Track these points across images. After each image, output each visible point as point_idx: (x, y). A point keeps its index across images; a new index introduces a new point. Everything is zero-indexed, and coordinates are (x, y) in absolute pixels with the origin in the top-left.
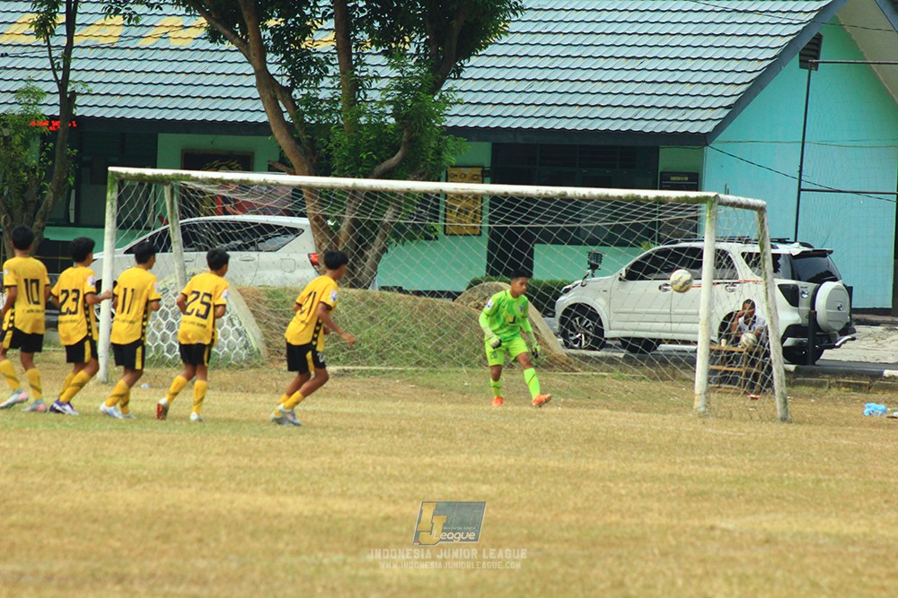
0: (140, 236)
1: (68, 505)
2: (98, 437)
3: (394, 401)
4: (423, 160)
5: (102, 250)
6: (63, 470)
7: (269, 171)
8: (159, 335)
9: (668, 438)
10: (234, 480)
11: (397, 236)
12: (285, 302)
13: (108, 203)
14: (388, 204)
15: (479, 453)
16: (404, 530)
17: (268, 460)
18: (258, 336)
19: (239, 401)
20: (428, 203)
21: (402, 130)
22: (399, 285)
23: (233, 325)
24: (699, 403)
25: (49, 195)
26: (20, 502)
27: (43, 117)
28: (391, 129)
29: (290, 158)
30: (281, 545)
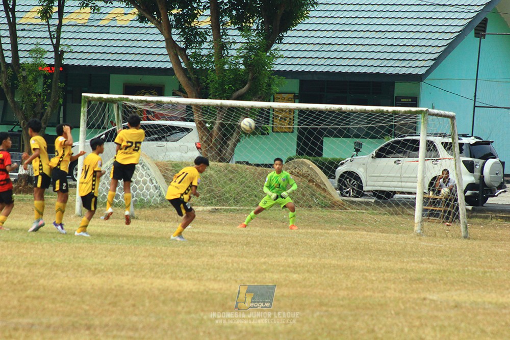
0: (100, 133)
1: (59, 285)
2: (76, 247)
4: (261, 90)
5: (79, 141)
6: (56, 266)
7: (173, 96)
9: (399, 248)
10: (153, 271)
11: (245, 133)
13: (82, 114)
14: (241, 115)
15: (292, 256)
17: (172, 260)
19: (156, 226)
20: (263, 114)
21: (249, 72)
22: (247, 161)
23: (153, 183)
24: (417, 228)
25: (48, 109)
26: (32, 284)
27: (45, 65)
28: (242, 72)
29: (185, 89)
30: (180, 308)
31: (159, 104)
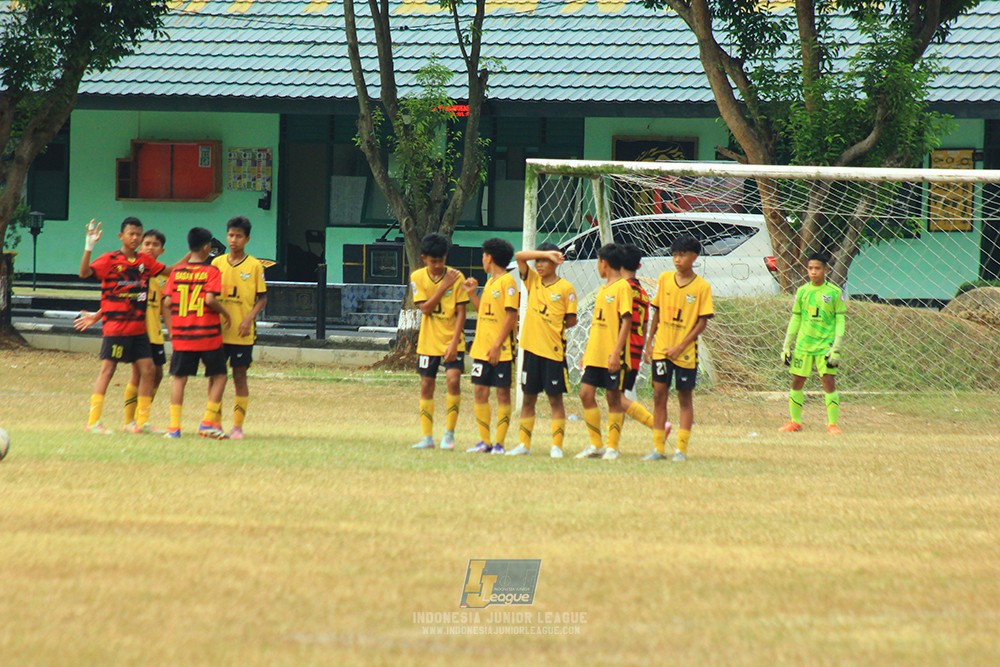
0: (564, 240)
2: (518, 479)
3: (869, 433)
4: (901, 142)
6: (478, 519)
7: (717, 159)
10: (679, 528)
11: (870, 235)
12: (737, 315)
13: (526, 202)
14: (859, 196)
15: (973, 493)
16: (882, 586)
17: (719, 504)
18: (707, 356)
20: (907, 193)
21: (876, 106)
22: (874, 292)
25: (458, 193)
26: (428, 557)
27: (450, 101)
28: (862, 106)
29: (742, 144)
30: (735, 605)
31: (687, 178)
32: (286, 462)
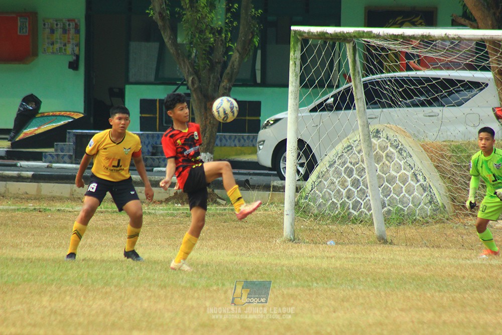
0: (323, 94)
5: (287, 110)
7: (453, 26)
8: (344, 192)
13: (291, 63)
17: (452, 315)
18: (443, 191)
19: (424, 256)
23: (418, 181)
25: (235, 56)
29: (473, 12)
31: (427, 41)
32: (90, 281)
